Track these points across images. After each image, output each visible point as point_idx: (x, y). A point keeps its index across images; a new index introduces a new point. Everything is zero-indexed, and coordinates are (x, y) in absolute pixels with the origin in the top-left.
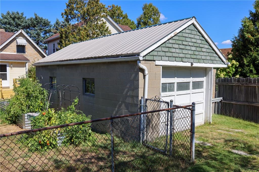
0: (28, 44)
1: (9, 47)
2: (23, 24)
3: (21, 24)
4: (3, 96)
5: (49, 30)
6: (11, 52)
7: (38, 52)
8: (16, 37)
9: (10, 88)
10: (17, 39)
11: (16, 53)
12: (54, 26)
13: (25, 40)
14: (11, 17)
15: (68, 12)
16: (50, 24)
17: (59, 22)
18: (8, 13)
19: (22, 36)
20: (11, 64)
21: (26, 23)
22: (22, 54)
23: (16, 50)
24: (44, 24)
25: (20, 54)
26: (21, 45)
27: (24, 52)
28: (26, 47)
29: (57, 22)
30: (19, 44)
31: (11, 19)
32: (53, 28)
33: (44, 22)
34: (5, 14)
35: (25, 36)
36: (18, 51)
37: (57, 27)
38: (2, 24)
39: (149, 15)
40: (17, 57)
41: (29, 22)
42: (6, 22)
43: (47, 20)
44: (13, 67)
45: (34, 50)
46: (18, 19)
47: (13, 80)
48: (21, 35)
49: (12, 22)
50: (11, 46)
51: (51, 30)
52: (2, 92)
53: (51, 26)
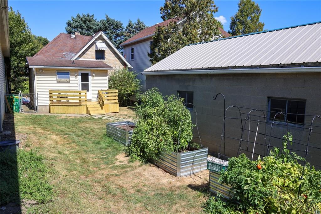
0: (108, 48)
1: (88, 52)
2: (94, 28)
3: (93, 27)
4: (89, 111)
5: (122, 33)
6: (90, 59)
7: (118, 58)
8: (95, 40)
9: (92, 101)
10: (96, 43)
11: (95, 60)
12: (126, 28)
13: (105, 44)
14: (82, 20)
15: (169, 6)
16: (122, 26)
17: (132, 23)
18: (78, 16)
19: (101, 40)
20: (94, 72)
21: (98, 25)
22: (101, 60)
23: (95, 56)
24: (116, 26)
25: (99, 60)
26: (101, 49)
27: (103, 58)
28: (105, 52)
29: (129, 24)
30: (99, 49)
31: (82, 22)
32: (125, 31)
33: (116, 24)
34: (75, 17)
35: (105, 40)
36: (97, 58)
37: (129, 30)
38: (73, 28)
39: (247, 13)
40: (98, 63)
41: (101, 25)
42: (77, 26)
43: (120, 22)
44: (95, 76)
45: (114, 55)
46: (89, 22)
47: (98, 91)
48: (101, 38)
49: (84, 25)
50: (90, 52)
51: (124, 34)
52: (87, 107)
53: (123, 29)
